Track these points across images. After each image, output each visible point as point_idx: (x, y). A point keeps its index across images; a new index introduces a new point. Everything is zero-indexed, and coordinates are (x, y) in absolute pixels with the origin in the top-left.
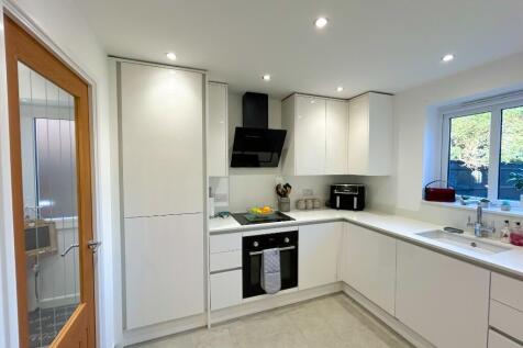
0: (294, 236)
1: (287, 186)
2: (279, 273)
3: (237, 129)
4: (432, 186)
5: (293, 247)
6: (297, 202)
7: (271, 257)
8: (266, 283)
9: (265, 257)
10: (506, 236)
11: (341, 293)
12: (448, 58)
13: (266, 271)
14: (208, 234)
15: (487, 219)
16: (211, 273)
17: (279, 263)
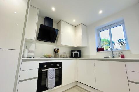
0: (61, 64)
1: (58, 49)
2: (54, 79)
3: (41, 25)
5: (60, 68)
6: (61, 56)
7: (52, 72)
8: (49, 83)
9: (49, 72)
10: (120, 56)
12: (101, 12)
13: (49, 78)
14: (21, 60)
15: (114, 53)
16: (20, 81)
17: (55, 74)
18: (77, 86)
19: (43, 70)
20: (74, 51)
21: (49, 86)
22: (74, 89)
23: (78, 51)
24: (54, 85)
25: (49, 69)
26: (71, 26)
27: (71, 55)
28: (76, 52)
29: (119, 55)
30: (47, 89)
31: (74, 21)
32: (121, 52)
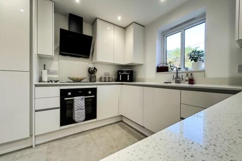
0: (94, 91)
1: (95, 68)
2: (84, 110)
4: (160, 66)
5: (94, 96)
7: (79, 102)
8: (76, 116)
9: (75, 101)
11: (121, 121)
13: (75, 109)
14: (34, 86)
15: (180, 75)
16: (36, 111)
17: (84, 104)
18: (122, 121)
19: (66, 99)
20: (122, 72)
21: (76, 119)
22: (117, 125)
23: (128, 71)
24: (84, 118)
25: (75, 98)
26: (116, 27)
27: (116, 78)
28: (125, 73)
29: (187, 79)
30: (74, 122)
31: (119, 18)
32: (189, 74)
